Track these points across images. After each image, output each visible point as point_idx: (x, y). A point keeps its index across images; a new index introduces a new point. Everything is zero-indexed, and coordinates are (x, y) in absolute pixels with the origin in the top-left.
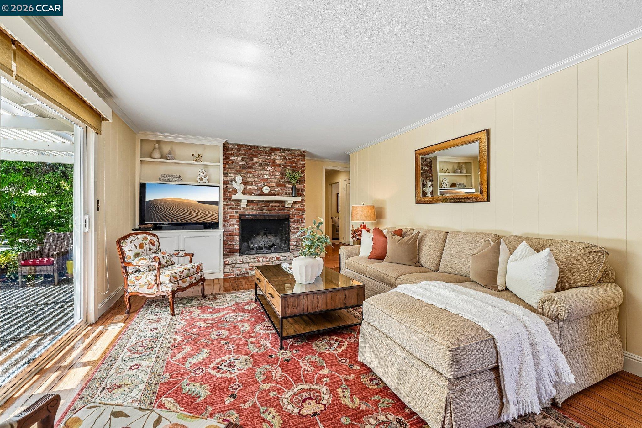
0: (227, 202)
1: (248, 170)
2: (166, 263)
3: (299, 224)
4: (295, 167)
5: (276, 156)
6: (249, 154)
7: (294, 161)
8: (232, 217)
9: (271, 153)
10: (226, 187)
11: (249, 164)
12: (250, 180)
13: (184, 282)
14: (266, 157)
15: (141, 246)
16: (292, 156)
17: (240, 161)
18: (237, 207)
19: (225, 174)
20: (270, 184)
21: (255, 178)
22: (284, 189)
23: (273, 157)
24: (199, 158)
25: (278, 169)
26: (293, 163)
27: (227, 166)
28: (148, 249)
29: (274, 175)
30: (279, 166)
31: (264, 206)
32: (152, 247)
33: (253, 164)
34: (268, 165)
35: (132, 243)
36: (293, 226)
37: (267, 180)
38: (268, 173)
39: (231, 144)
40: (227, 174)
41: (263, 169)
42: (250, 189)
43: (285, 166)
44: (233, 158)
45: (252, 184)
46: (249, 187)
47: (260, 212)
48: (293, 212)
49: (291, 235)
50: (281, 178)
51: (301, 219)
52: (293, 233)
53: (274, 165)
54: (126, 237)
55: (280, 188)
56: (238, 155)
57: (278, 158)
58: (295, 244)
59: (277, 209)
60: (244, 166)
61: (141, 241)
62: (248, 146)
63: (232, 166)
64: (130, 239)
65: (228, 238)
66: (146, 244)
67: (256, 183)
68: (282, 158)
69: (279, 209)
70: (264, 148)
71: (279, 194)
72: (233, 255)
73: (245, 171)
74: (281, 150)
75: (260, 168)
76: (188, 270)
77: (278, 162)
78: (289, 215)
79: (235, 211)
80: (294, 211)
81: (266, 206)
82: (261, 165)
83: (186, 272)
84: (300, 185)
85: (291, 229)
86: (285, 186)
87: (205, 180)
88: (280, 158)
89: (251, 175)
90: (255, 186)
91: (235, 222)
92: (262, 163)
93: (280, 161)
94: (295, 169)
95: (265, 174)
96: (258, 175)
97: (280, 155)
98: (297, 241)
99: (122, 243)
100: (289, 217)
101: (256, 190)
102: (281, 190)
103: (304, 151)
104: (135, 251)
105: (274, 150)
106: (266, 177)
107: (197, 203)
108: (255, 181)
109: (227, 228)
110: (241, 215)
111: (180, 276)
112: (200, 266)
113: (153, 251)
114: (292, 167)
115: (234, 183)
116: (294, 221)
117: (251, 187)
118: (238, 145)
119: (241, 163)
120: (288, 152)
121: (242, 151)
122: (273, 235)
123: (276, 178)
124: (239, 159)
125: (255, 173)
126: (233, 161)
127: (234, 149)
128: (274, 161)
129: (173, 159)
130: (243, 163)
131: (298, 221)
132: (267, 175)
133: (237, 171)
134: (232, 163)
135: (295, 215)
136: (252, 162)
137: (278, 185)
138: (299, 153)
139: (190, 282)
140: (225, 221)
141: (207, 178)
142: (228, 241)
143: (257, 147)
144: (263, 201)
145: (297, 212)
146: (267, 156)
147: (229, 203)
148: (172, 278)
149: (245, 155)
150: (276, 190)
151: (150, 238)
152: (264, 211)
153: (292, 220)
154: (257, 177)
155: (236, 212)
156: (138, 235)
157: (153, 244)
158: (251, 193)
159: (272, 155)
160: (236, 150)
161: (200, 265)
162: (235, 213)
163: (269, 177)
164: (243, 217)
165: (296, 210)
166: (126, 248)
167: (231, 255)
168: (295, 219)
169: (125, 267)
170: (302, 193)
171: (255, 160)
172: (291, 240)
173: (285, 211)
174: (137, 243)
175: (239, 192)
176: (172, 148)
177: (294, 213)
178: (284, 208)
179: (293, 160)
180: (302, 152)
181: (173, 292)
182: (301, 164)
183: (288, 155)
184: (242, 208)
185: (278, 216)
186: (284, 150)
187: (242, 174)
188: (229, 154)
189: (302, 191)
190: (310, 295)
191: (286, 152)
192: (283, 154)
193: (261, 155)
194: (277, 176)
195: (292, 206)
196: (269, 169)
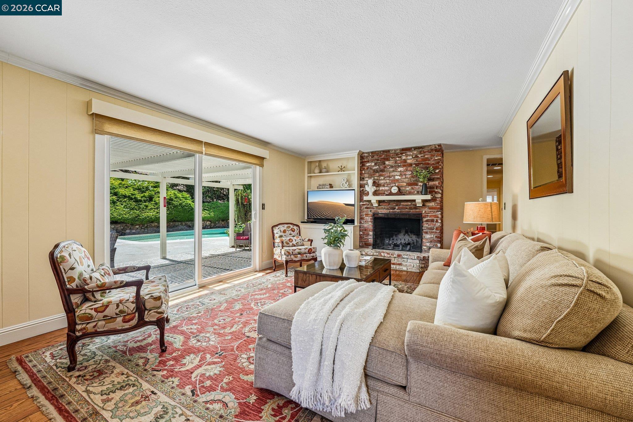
0: (363, 202)
1: (381, 173)
2: (296, 244)
3: (433, 224)
4: (428, 164)
5: (407, 156)
6: (382, 159)
7: (427, 158)
8: (367, 215)
9: (402, 154)
10: (363, 190)
11: (382, 167)
12: (382, 182)
13: (296, 257)
14: (398, 159)
15: (284, 231)
16: (424, 152)
17: (373, 166)
18: (371, 206)
19: (362, 178)
20: (401, 184)
21: (387, 180)
22: (415, 188)
23: (404, 158)
24: (342, 169)
25: (409, 168)
26: (427, 159)
27: (363, 172)
28: (289, 234)
29: (405, 175)
30: (411, 165)
31: (395, 205)
32: (292, 233)
33: (385, 167)
34: (399, 166)
35: (279, 229)
36: (425, 225)
37: (398, 180)
38: (399, 174)
39: (366, 153)
40: (363, 178)
41: (394, 170)
42: (382, 190)
43: (417, 165)
44: (368, 164)
45: (384, 186)
46: (381, 188)
47: (391, 211)
48: (425, 212)
49: (424, 235)
50: (412, 177)
51: (435, 219)
52: (426, 233)
53: (405, 165)
54: (277, 226)
55: (412, 186)
56: (372, 161)
57: (409, 158)
58: (428, 244)
59: (408, 208)
60: (377, 170)
61: (285, 228)
62: (381, 151)
63: (367, 171)
64: (279, 227)
65: (364, 233)
66: (288, 231)
67: (388, 185)
68: (414, 156)
69: (410, 208)
70: (395, 150)
71: (410, 193)
72: (368, 248)
73: (378, 174)
74: (413, 149)
75: (391, 170)
76: (301, 249)
77: (409, 161)
78: (421, 214)
79: (369, 210)
80: (427, 209)
81: (397, 205)
82: (393, 167)
83: (297, 251)
84: (434, 183)
85: (423, 228)
86: (417, 185)
87: (346, 185)
88: (411, 158)
89: (383, 178)
90: (387, 187)
91: (370, 219)
92: (393, 165)
93: (411, 160)
94: (428, 166)
95: (396, 175)
96: (390, 177)
97: (411, 154)
98: (431, 242)
99: (274, 229)
100: (422, 216)
101: (387, 191)
102: (413, 189)
103: (440, 145)
104: (280, 234)
105: (405, 150)
106: (397, 177)
107: (344, 205)
108: (386, 182)
109: (363, 225)
110: (374, 214)
111: (292, 252)
112: (312, 249)
113: (292, 235)
114: (425, 164)
115: (366, 186)
116: (427, 221)
117: (383, 188)
118: (372, 153)
119: (375, 168)
120: (420, 150)
121: (376, 157)
122: (414, 235)
123: (407, 178)
124: (373, 164)
125: (387, 175)
126: (368, 167)
127: (369, 156)
128: (405, 161)
129: (327, 172)
130: (376, 168)
131: (432, 221)
132: (398, 176)
133: (371, 175)
134: (367, 169)
135: (429, 215)
136: (384, 166)
137: (409, 184)
138: (433, 148)
139: (301, 258)
140: (361, 218)
141: (348, 183)
142: (364, 236)
143: (388, 151)
144: (394, 201)
145: (431, 211)
146: (398, 157)
147: (365, 203)
148: (286, 252)
149: (378, 160)
150: (408, 189)
151: (292, 227)
152: (395, 210)
153: (425, 219)
154: (388, 178)
155: (371, 211)
156: (285, 225)
157: (294, 231)
158: (383, 194)
159: (404, 156)
160: (370, 157)
161: (314, 248)
162: (369, 211)
163: (400, 178)
164: (376, 216)
165: (430, 209)
166: (275, 232)
167: (366, 247)
168: (428, 218)
169: (274, 243)
170: (436, 191)
171: (387, 163)
172: (424, 241)
173: (417, 210)
174: (282, 229)
175: (371, 194)
176: (327, 165)
177: (427, 212)
178: (416, 207)
179: (426, 156)
180: (437, 146)
181: (287, 262)
182: (436, 160)
183: (420, 153)
184: (375, 208)
185: (409, 215)
186: (416, 148)
187: (375, 178)
188: (365, 162)
189: (436, 189)
190: (314, 276)
191: (418, 150)
192: (415, 152)
193: (392, 158)
194: (408, 176)
195: (424, 205)
196: (399, 169)
